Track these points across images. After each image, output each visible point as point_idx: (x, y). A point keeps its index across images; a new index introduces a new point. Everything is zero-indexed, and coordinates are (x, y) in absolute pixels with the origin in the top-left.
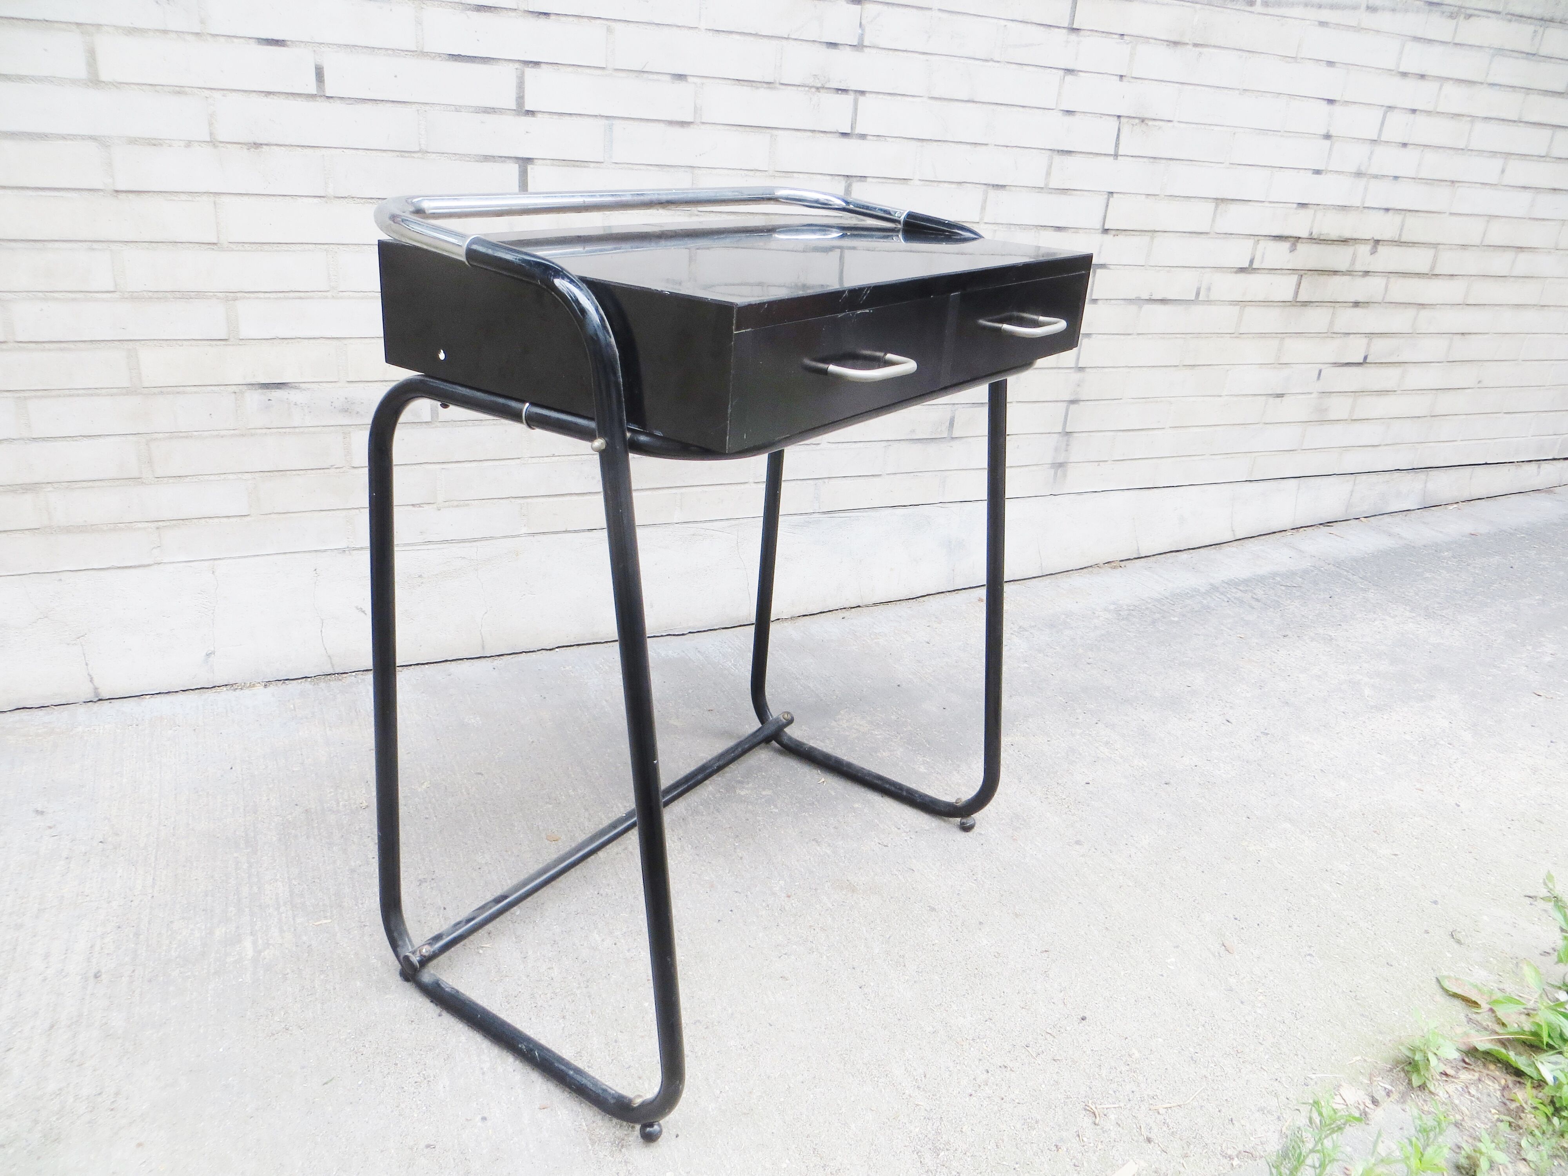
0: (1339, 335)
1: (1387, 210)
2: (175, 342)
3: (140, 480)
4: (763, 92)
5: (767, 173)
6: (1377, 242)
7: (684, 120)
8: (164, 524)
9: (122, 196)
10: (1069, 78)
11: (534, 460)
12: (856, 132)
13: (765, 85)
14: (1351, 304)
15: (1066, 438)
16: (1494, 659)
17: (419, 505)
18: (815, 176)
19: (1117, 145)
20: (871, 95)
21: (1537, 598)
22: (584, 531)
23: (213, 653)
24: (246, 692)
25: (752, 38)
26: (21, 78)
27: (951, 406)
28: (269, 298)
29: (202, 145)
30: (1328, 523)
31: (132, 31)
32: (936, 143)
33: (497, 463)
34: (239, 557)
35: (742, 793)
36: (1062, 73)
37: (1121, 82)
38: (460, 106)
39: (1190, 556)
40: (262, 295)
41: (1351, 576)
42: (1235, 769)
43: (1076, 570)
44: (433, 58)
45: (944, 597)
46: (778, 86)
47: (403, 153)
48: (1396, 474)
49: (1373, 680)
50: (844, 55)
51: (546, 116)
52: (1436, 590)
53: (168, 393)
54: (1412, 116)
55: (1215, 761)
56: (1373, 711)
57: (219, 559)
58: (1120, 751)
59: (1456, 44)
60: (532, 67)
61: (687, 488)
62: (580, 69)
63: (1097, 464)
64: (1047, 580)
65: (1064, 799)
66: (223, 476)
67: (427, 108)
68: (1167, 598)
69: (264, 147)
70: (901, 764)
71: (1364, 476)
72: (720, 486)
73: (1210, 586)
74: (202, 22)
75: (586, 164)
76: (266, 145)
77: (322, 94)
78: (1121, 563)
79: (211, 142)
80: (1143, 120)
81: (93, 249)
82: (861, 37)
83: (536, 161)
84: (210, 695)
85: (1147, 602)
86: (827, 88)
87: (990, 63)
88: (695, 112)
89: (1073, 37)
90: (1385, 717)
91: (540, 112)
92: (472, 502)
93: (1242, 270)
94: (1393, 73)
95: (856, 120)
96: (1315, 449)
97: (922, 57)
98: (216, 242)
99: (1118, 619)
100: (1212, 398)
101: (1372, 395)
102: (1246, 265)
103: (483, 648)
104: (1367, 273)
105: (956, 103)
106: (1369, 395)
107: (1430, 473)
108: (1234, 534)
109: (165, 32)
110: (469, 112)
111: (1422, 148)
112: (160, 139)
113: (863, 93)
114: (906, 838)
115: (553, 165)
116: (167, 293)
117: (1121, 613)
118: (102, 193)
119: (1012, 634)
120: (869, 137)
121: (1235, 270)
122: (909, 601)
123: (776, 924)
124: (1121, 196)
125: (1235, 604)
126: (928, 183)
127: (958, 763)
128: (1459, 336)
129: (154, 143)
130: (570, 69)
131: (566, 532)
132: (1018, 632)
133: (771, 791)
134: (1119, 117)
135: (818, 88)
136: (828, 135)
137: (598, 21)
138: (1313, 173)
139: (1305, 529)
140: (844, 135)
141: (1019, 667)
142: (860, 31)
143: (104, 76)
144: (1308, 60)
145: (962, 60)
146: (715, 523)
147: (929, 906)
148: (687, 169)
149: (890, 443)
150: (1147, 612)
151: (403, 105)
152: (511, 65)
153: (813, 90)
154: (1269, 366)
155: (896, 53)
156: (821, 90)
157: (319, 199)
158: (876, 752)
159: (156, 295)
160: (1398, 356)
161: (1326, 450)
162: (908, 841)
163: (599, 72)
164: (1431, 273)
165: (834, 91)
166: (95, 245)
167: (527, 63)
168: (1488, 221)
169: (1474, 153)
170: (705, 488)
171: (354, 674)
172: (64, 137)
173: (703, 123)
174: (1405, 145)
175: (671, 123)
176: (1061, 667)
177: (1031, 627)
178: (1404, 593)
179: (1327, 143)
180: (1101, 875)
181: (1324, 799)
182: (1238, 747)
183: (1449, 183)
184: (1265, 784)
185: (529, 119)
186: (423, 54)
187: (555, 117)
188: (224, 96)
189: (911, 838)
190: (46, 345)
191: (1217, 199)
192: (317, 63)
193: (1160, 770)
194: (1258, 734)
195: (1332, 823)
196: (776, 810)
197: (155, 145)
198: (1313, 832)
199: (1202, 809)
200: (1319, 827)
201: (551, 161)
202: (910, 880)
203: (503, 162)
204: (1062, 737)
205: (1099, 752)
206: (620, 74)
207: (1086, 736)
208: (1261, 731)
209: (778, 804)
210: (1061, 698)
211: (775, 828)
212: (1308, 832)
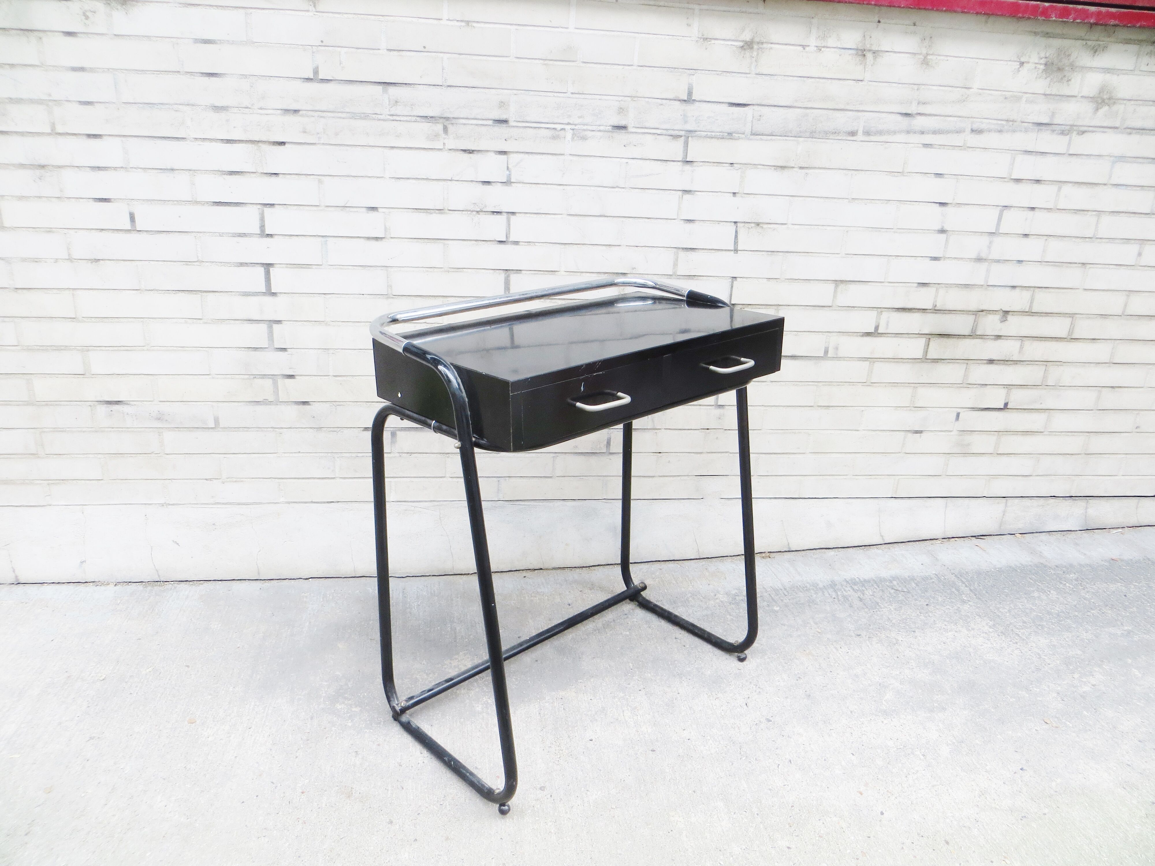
0: (975, 386)
1: (1014, 287)
2: (53, 375)
3: (37, 455)
4: (436, 216)
5: (443, 269)
6: (1006, 312)
7: (377, 237)
8: (54, 482)
10: (687, 197)
11: (286, 455)
12: (511, 240)
13: (437, 212)
14: (985, 362)
16: (1032, 682)
17: (211, 479)
18: (480, 270)
19: (736, 243)
20: (520, 215)
21: (1126, 628)
22: (324, 503)
23: (85, 561)
24: (103, 588)
25: (425, 181)
28: (109, 350)
29: (64, 261)
30: (981, 536)
31: (21, 198)
32: (576, 246)
33: (261, 455)
34: (98, 505)
35: (339, 707)
36: (680, 193)
37: (734, 198)
38: (223, 233)
39: (836, 554)
40: (104, 348)
41: (963, 588)
42: (718, 748)
43: (731, 556)
44: (203, 205)
46: (447, 211)
47: (187, 263)
48: (1052, 500)
49: (902, 686)
50: (496, 190)
51: (281, 237)
52: (1031, 609)
53: (51, 405)
54: (1031, 213)
55: (709, 738)
56: (880, 714)
57: (86, 505)
58: (639, 717)
59: (1071, 155)
60: (270, 207)
61: (399, 478)
62: (301, 207)
64: (703, 562)
66: (86, 456)
67: (201, 235)
68: (785, 589)
71: (1017, 501)
72: (424, 479)
73: (830, 583)
74: (61, 191)
75: (310, 266)
76: (102, 260)
77: (134, 229)
78: (771, 554)
79: (69, 259)
80: (758, 224)
82: (509, 176)
83: (276, 265)
84: (82, 587)
86: (485, 212)
87: (617, 189)
88: (386, 231)
89: (688, 167)
90: (885, 722)
91: (276, 235)
92: (246, 479)
93: (868, 334)
94: (1005, 180)
95: (509, 232)
96: (962, 476)
97: (559, 187)
98: (74, 317)
99: (730, 603)
100: (849, 431)
101: (1017, 434)
102: (872, 330)
103: (259, 574)
104: (998, 337)
105: (591, 218)
106: (1013, 434)
107: (1090, 501)
108: (883, 539)
109: (40, 197)
110: (228, 237)
111: (1045, 238)
113: (513, 213)
115: (287, 267)
116: (48, 347)
117: (737, 598)
118: (8, 290)
120: (521, 243)
121: (862, 334)
122: (584, 568)
124: (744, 279)
125: (839, 601)
126: (572, 273)
128: (1110, 389)
129: (36, 260)
130: (296, 207)
131: (312, 502)
134: (735, 222)
135: (478, 212)
136: (489, 243)
137: (312, 177)
138: (931, 260)
139: (956, 539)
140: (501, 242)
141: (621, 634)
142: (508, 173)
143: (5, 224)
144: (915, 174)
145: (592, 188)
146: (421, 503)
148: (383, 268)
151: (186, 234)
152: (255, 206)
153: (474, 213)
154: (905, 409)
155: (538, 185)
156: (481, 213)
157: (136, 291)
159: (41, 348)
160: (1041, 404)
161: (972, 477)
163: (315, 208)
164: (1070, 337)
165: (491, 213)
166: (6, 319)
167: (265, 205)
168: (1128, 296)
169: (1104, 240)
170: (413, 479)
171: (172, 583)
173: (392, 238)
174: (1026, 235)
175: (368, 238)
178: (998, 609)
179: (943, 236)
180: (537, 818)
181: (770, 787)
182: (736, 729)
183: (1080, 265)
184: (732, 764)
185: (269, 240)
186: (197, 203)
187: (287, 237)
188: (75, 232)
189: (424, 762)
191: (836, 281)
192: (131, 212)
193: (657, 738)
194: (762, 720)
195: (759, 809)
196: (350, 724)
197: (36, 262)
198: (737, 814)
199: (662, 777)
200: (746, 811)
201: (286, 265)
202: (394, 796)
203: (253, 266)
204: (604, 698)
205: (622, 714)
206: (330, 209)
207: (623, 700)
208: (767, 718)
209: (356, 719)
210: (631, 665)
211: (338, 738)
212: (732, 814)
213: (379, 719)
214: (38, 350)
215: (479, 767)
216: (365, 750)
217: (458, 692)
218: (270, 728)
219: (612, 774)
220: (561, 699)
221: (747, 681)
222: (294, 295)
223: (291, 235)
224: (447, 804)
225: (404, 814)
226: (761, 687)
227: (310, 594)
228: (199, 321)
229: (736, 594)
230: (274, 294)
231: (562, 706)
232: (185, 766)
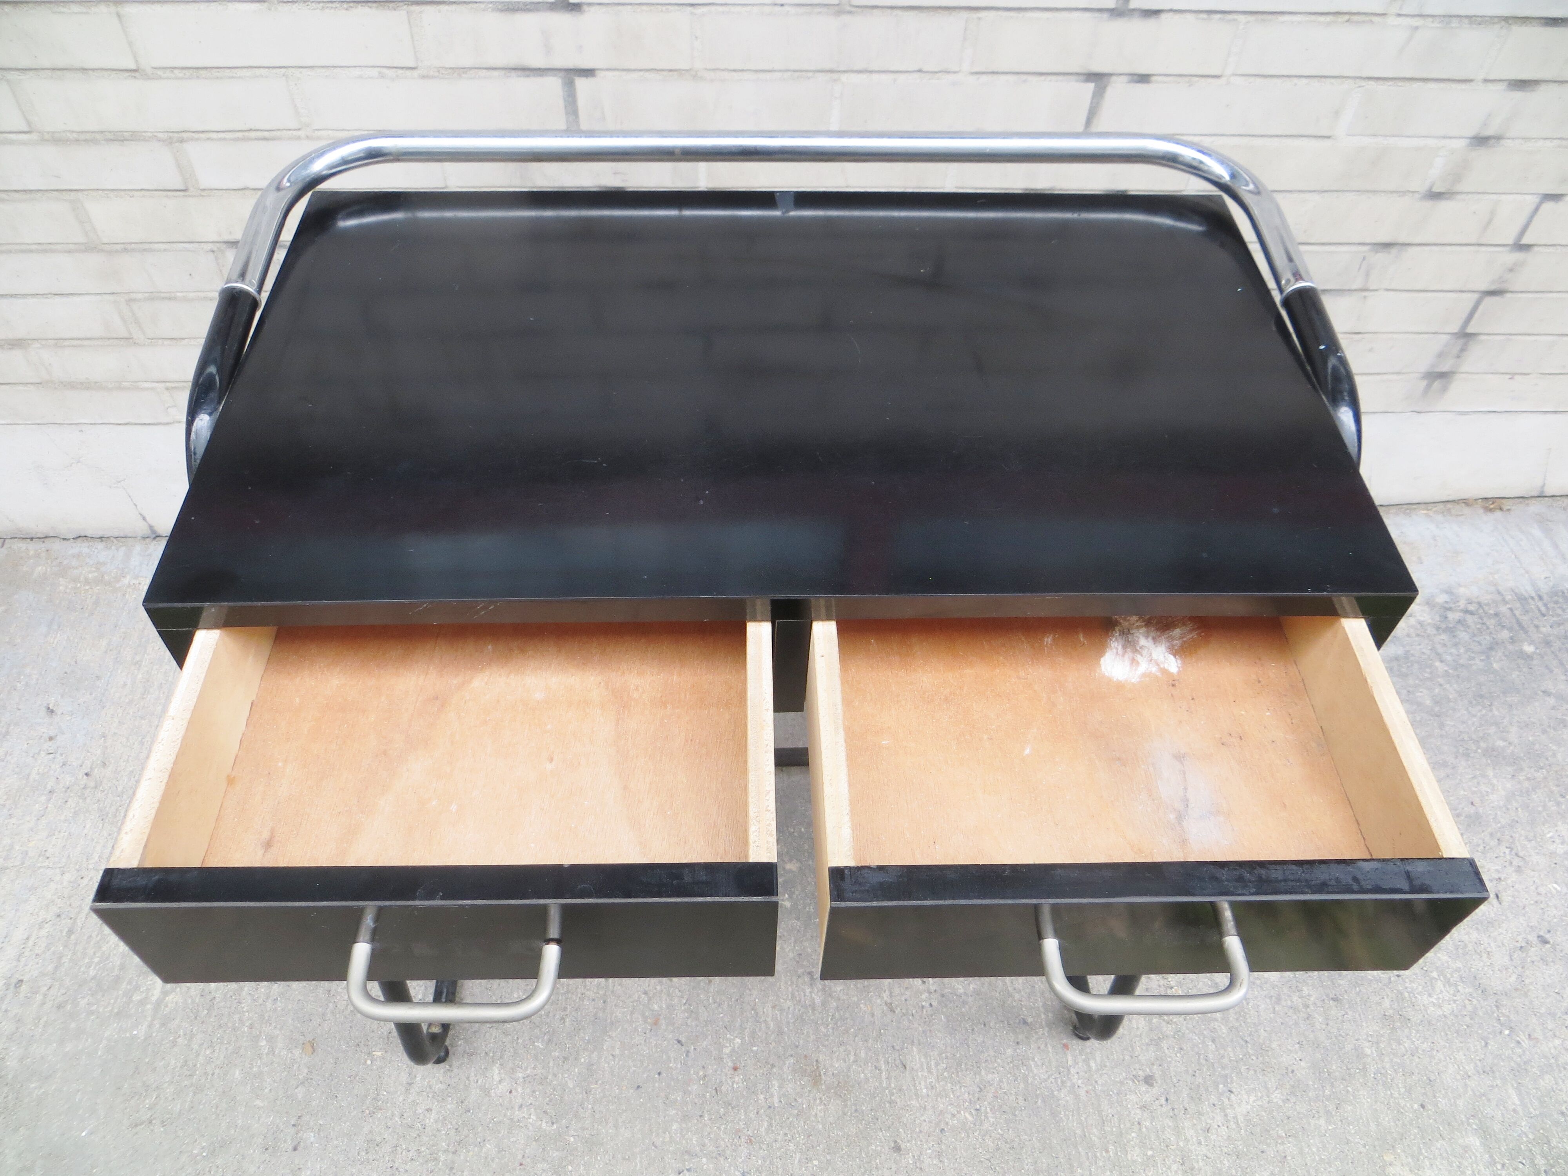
2: (122, 192)
3: (132, 341)
15: (1461, 342)
42: (1455, 1001)
53: (136, 251)
55: (1435, 974)
63: (1509, 376)
68: (1541, 598)
78: (1506, 503)
85: (1504, 600)
98: (136, 68)
99: (1438, 628)
114: (924, 1004)
116: (95, 135)
123: (700, 1113)
147: (895, 1142)
150: (1491, 623)
162: (925, 1011)
180: (1150, 1153)
182: (1485, 956)
184: (1487, 1044)
194: (1530, 938)
195: (1548, 1161)
198: (1508, 1169)
199: (1361, 1067)
200: (1524, 1162)
202: (893, 1085)
208: (1541, 933)
209: (797, 893)
212: (1499, 1167)
214: (77, 140)
215: (1030, 1020)
219: (1270, 1053)
221: (1491, 834)
222: (620, 8)
224: (988, 1110)
225: (917, 1130)
226: (1521, 854)
228: (408, 73)
229: (1447, 606)
230: (577, 7)
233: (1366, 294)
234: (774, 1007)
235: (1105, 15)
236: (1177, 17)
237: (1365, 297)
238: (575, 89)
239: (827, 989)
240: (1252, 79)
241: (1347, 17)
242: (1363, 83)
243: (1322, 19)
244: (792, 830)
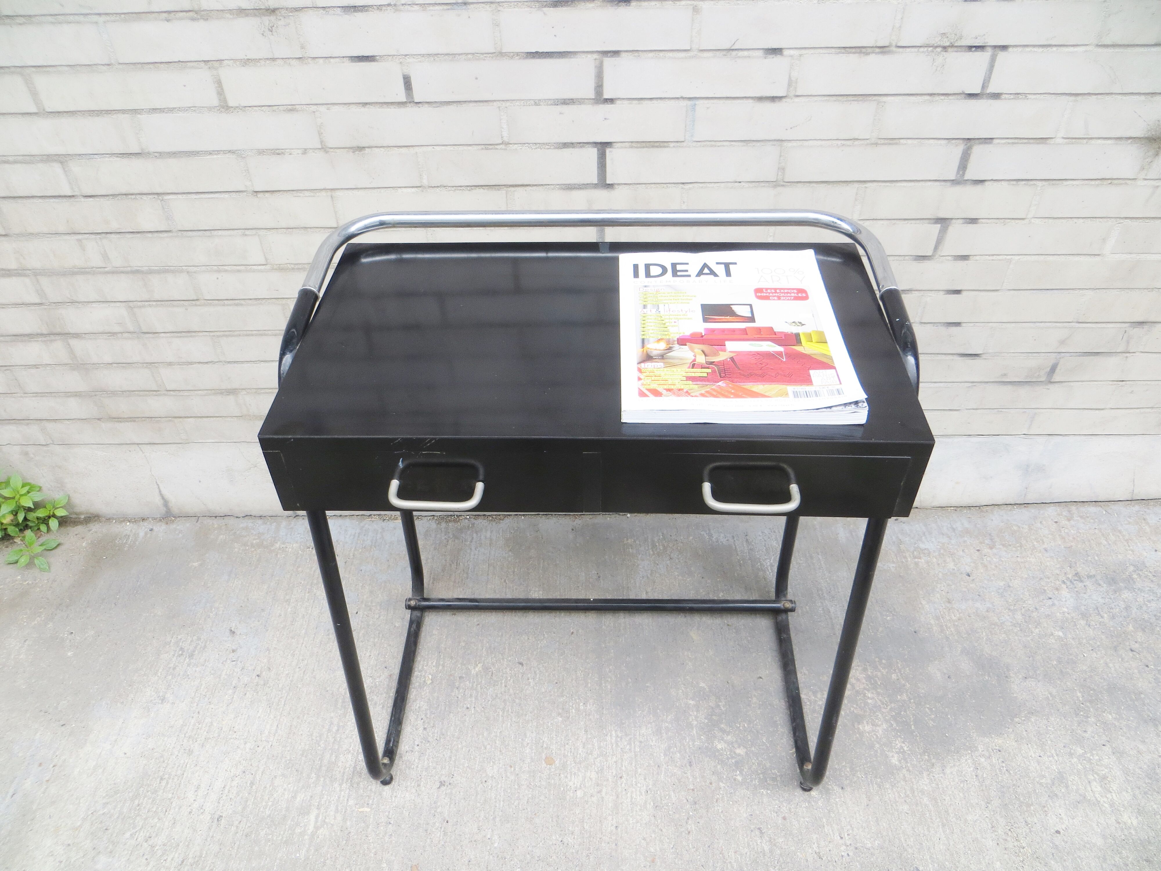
4: (874, 59)
5: (868, 141)
7: (775, 95)
9: (260, 195)
12: (988, 92)
13: (877, 50)
18: (926, 141)
20: (1015, 49)
26: (171, 110)
27: (1056, 354)
29: (316, 151)
31: (247, 62)
32: (1094, 97)
35: (719, 747)
38: (540, 100)
44: (512, 57)
45: (1010, 510)
46: (894, 49)
47: (487, 146)
50: (986, 8)
51: (626, 102)
58: (1114, 795)
60: (611, 56)
62: (661, 54)
65: (1024, 848)
67: (508, 104)
69: (367, 149)
70: (877, 746)
74: (302, 47)
75: (666, 144)
76: (368, 147)
77: (411, 100)
79: (322, 148)
81: (246, 235)
83: (615, 144)
86: (956, 47)
88: (790, 84)
91: (619, 99)
95: (990, 78)
109: (274, 59)
110: (548, 105)
112: (282, 149)
113: (1004, 47)
114: (843, 854)
115: (632, 147)
118: (245, 194)
119: (1064, 582)
120: (1003, 96)
126: (1074, 140)
127: (934, 761)
129: (278, 152)
130: (652, 53)
132: (1071, 581)
133: (745, 750)
135: (945, 48)
136: (950, 97)
137: (684, 2)
140: (971, 96)
141: (1052, 634)
143: (230, 104)
148: (775, 143)
149: (974, 384)
151: (485, 104)
152: (589, 56)
153: (939, 50)
156: (950, 49)
157: (416, 189)
158: (859, 723)
159: (297, 267)
162: (844, 859)
163: (683, 55)
165: (966, 48)
166: (247, 232)
167: (605, 53)
172: (210, 153)
173: (798, 96)
175: (761, 99)
176: (1098, 646)
177: (1089, 577)
185: (608, 107)
186: (501, 55)
187: (635, 102)
188: (328, 109)
189: (848, 854)
190: (226, 302)
192: (405, 74)
193: (1148, 838)
196: (739, 778)
197: (279, 154)
201: (630, 144)
203: (581, 147)
204: (1057, 755)
205: (1089, 789)
206: (706, 54)
207: (1084, 762)
209: (745, 770)
210: (1079, 694)
211: (731, 803)
213: (773, 771)
214: (293, 269)
216: (769, 827)
217: (861, 728)
218: (645, 779)
220: (1000, 751)
222: (638, 186)
223: (642, 99)
227: (635, 541)
230: (610, 186)
231: (1004, 765)
232: (560, 839)
233: (1128, 355)
234: (735, 852)
235: (949, 184)
236: (995, 184)
237: (1127, 357)
238: (604, 235)
239: (772, 841)
240: (1046, 220)
241: (1109, 181)
242: (1122, 221)
243: (1093, 182)
244: (738, 726)
